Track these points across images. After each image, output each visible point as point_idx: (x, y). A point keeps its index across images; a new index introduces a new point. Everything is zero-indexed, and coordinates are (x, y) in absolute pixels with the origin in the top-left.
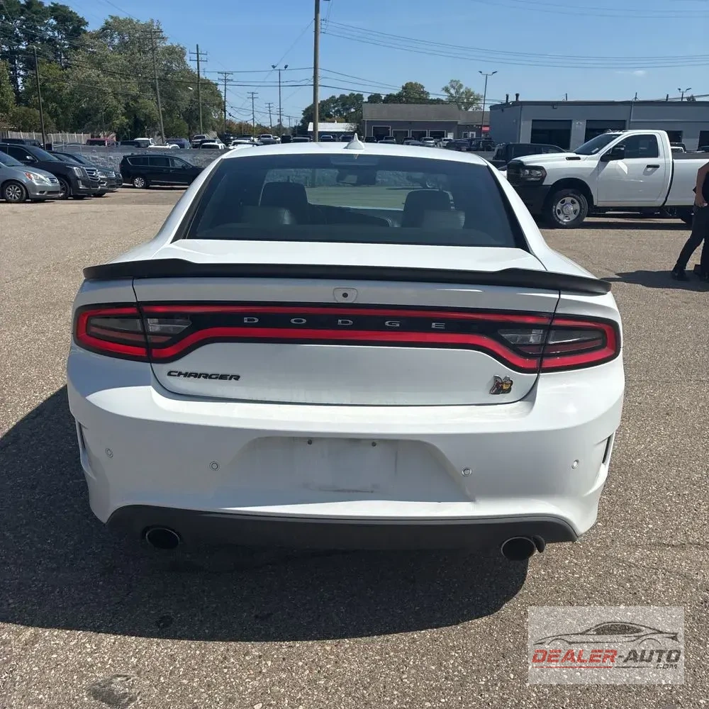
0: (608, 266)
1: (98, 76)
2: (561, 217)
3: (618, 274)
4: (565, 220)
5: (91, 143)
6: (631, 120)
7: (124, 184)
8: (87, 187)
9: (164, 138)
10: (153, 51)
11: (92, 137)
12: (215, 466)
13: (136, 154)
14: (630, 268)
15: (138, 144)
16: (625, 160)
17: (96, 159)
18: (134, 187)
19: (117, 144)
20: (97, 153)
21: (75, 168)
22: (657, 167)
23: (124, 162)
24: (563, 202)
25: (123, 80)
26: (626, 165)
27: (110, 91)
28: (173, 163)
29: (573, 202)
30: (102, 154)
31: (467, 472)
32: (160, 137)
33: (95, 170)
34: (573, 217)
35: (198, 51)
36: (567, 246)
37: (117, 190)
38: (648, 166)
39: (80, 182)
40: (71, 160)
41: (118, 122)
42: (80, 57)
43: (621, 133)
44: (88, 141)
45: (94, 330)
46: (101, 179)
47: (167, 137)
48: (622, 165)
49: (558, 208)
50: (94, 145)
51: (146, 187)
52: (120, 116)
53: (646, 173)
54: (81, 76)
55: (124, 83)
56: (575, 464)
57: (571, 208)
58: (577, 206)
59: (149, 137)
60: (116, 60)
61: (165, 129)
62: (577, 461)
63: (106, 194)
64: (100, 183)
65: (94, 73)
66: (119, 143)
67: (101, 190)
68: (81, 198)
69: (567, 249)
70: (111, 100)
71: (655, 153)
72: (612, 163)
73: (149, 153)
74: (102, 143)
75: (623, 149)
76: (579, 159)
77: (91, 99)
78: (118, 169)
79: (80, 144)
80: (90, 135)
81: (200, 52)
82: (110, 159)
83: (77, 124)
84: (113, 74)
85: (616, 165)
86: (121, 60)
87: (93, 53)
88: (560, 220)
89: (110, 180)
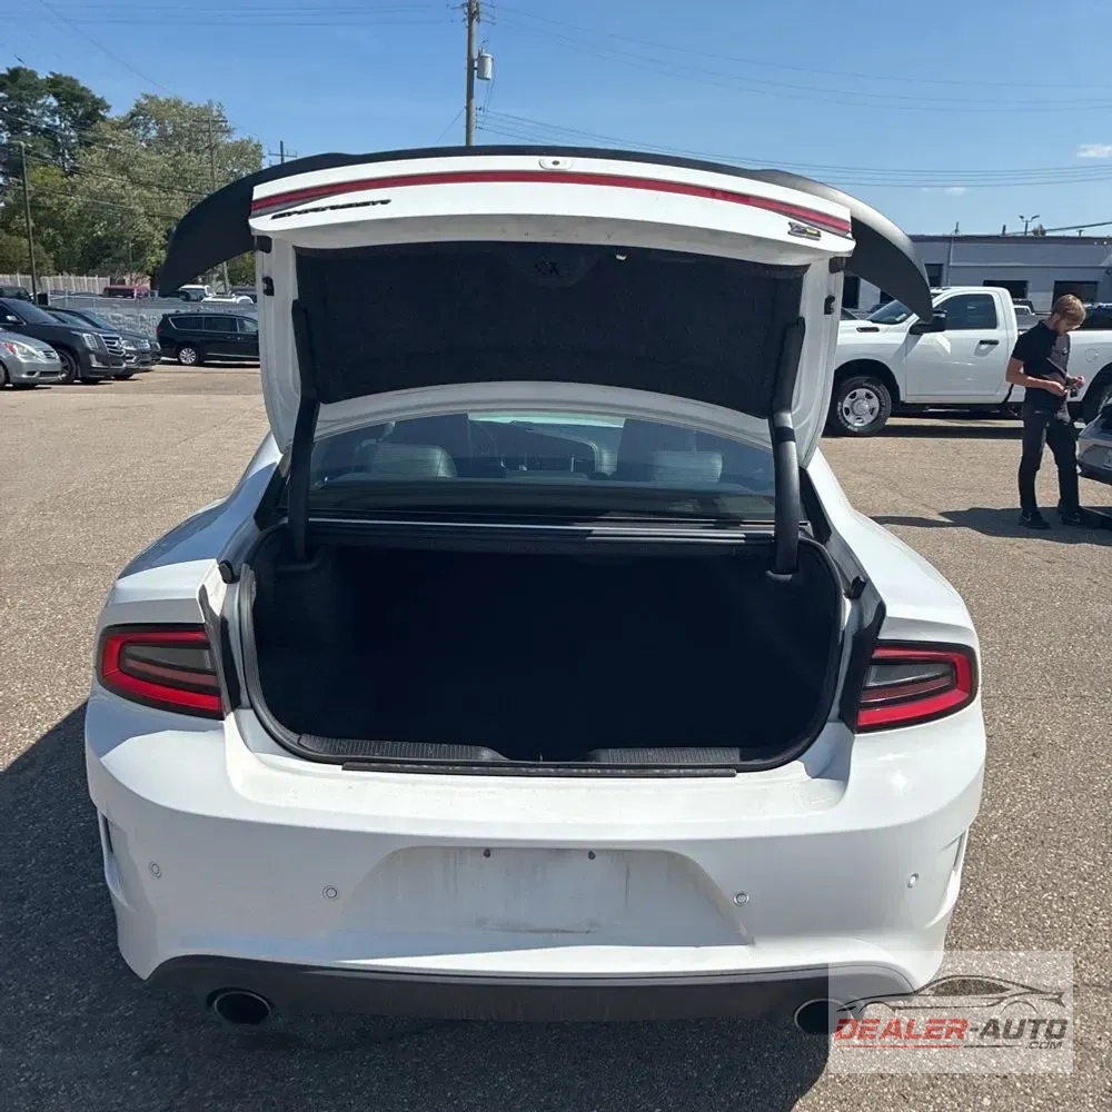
0: (926, 500)
1: (123, 186)
2: (850, 418)
3: (943, 514)
4: (856, 424)
5: (110, 292)
6: (951, 264)
7: (163, 358)
8: (104, 363)
9: (228, 285)
10: (212, 149)
11: (112, 281)
12: (332, 892)
13: (183, 311)
14: (961, 505)
15: (187, 296)
16: (946, 332)
17: (119, 318)
18: (180, 363)
19: (153, 295)
20: (122, 310)
21: (85, 335)
22: (995, 343)
23: (164, 324)
24: (853, 396)
25: (163, 195)
26: (950, 340)
27: (142, 210)
28: (242, 327)
29: (869, 397)
30: (128, 310)
31: (742, 899)
32: (220, 282)
33: (118, 339)
34: (869, 419)
35: (282, 151)
36: (862, 465)
37: (153, 367)
38: (982, 342)
39: (93, 357)
40: (79, 321)
41: (153, 259)
42: (95, 157)
43: (940, 291)
44: (105, 289)
45: (132, 663)
46: (128, 351)
47: (232, 282)
48: (942, 340)
49: (845, 405)
50: (114, 296)
51: (199, 363)
52: (157, 250)
53: (978, 353)
54: (97, 187)
55: (165, 199)
56: (913, 880)
57: (866, 405)
58: (875, 402)
59: (204, 284)
60: (152, 163)
61: (229, 272)
62: (916, 876)
63: (135, 376)
64: (125, 358)
65: (116, 182)
66: (156, 293)
67: (127, 369)
68: (94, 382)
69: (863, 470)
70: (144, 225)
71: (992, 323)
72: (926, 337)
73: (203, 310)
74: (128, 293)
75: (943, 316)
76: (876, 330)
77: (111, 223)
78: (153, 335)
79: (94, 295)
80: (108, 279)
81: (285, 153)
82: (142, 319)
83: (89, 262)
84: (148, 186)
85: (932, 340)
86: (160, 163)
87: (116, 151)
88: (849, 424)
89: (142, 353)
